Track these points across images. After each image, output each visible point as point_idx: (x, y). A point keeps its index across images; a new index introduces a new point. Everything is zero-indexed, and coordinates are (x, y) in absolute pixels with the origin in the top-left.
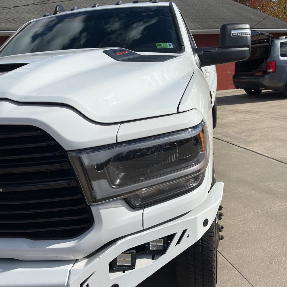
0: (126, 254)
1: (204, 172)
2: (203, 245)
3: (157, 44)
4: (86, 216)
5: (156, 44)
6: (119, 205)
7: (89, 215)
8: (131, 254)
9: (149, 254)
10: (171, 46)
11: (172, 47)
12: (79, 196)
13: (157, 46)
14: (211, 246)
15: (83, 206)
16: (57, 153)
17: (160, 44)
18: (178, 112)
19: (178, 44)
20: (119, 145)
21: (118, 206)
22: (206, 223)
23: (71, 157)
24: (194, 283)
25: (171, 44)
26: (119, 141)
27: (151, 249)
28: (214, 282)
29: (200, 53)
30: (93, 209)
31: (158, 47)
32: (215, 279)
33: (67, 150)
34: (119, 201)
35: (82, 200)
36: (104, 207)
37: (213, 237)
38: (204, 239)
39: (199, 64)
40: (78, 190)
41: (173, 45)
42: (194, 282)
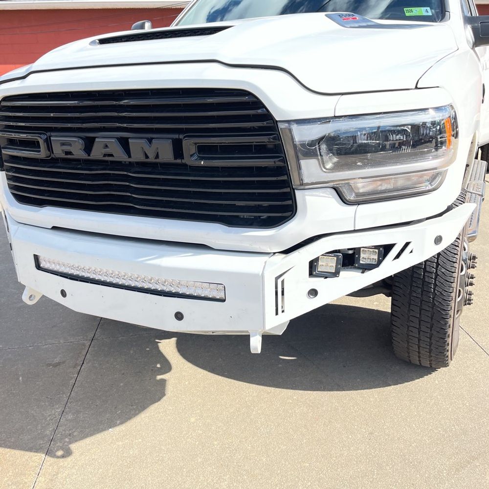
0: (330, 256)
1: (445, 171)
2: (436, 291)
3: (407, 9)
4: (290, 202)
5: (405, 9)
6: (329, 195)
7: (293, 201)
8: (336, 258)
9: (358, 268)
10: (428, 12)
11: (430, 14)
12: (285, 178)
13: (405, 11)
14: (448, 294)
15: (287, 190)
16: (265, 124)
17: (410, 9)
18: (416, 88)
19: (440, 9)
20: (337, 119)
21: (327, 196)
22: (438, 240)
23: (281, 129)
24: (417, 346)
25: (428, 9)
26: (336, 115)
27: (361, 262)
28: (447, 349)
29: (476, 25)
30: (298, 194)
31: (407, 14)
32: (448, 344)
33: (277, 119)
34: (329, 190)
35: (288, 183)
36: (311, 193)
37: (452, 283)
38: (438, 284)
39: (472, 43)
40: (283, 170)
41: (431, 11)
42: (417, 343)
